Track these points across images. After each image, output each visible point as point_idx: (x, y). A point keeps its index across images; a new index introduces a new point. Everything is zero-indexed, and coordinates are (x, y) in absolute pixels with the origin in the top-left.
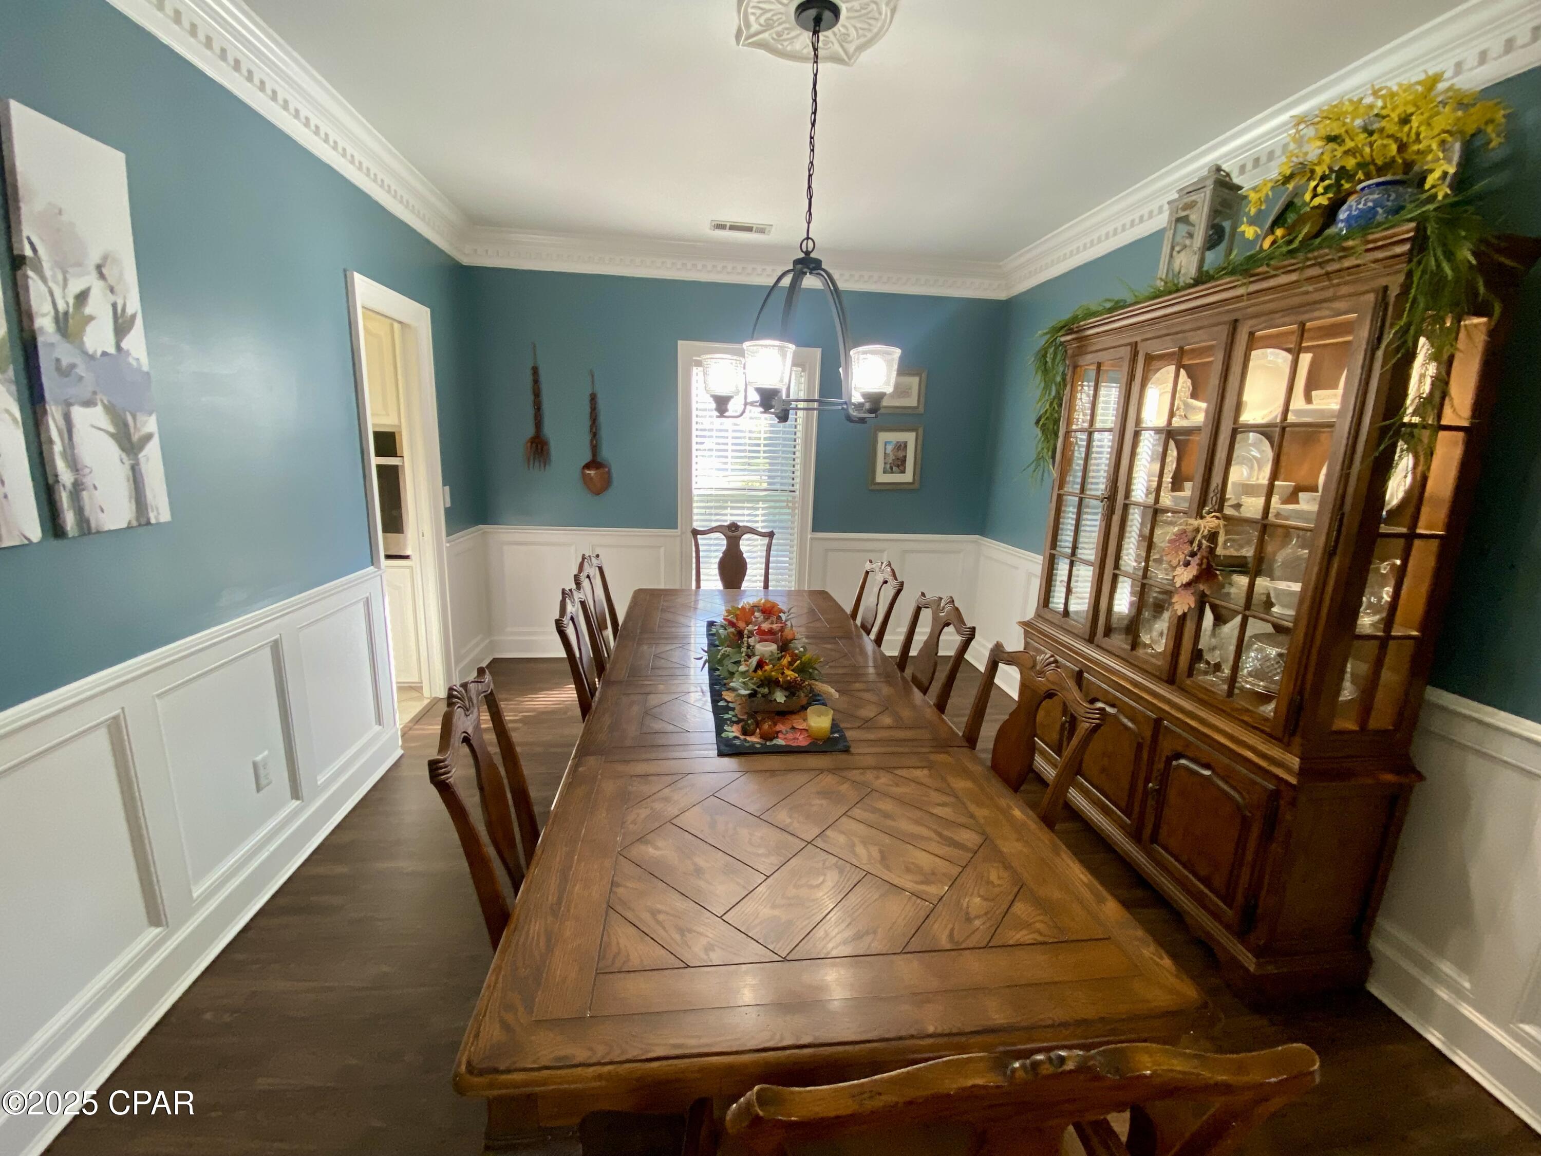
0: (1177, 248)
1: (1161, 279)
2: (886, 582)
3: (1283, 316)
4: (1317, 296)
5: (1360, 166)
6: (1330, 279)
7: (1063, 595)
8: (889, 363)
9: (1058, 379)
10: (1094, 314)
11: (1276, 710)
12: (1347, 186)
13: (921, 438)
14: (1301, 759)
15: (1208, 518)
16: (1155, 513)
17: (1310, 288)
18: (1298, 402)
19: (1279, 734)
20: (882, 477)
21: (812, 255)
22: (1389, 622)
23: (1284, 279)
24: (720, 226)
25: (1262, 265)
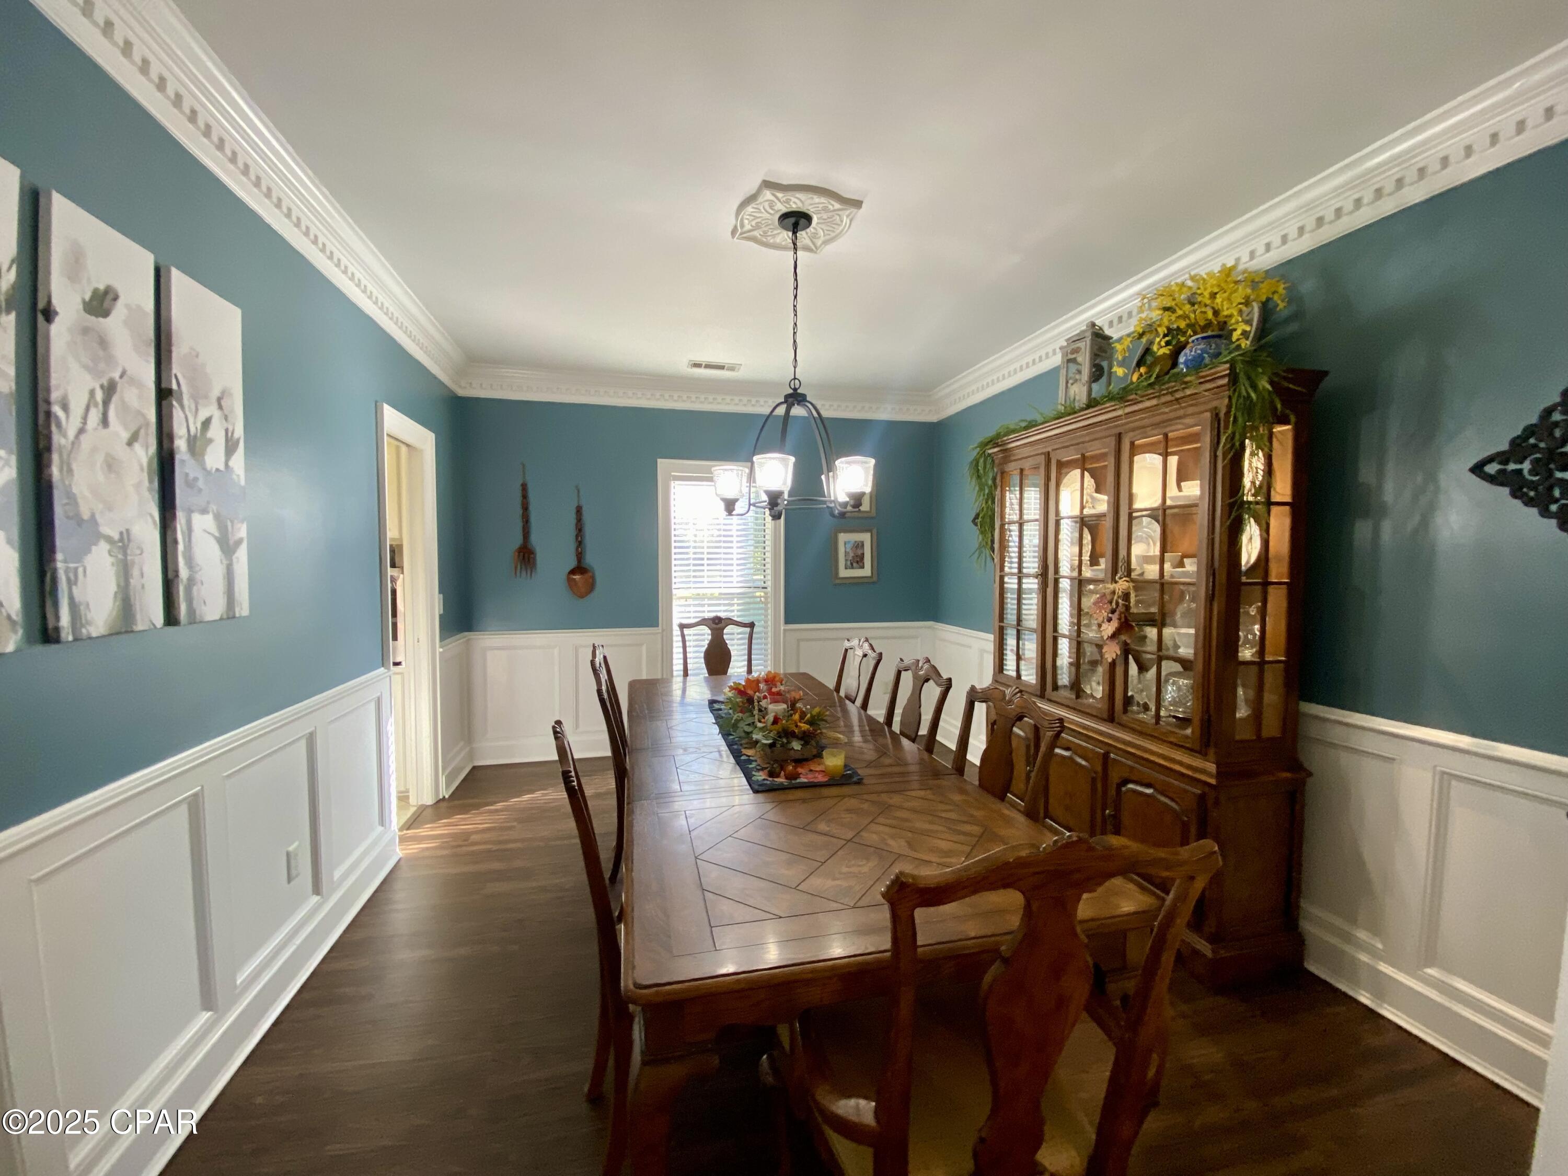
0: (1071, 381)
1: (1062, 405)
2: (865, 656)
3: (1152, 429)
4: (1172, 415)
5: (1188, 326)
6: (1179, 404)
7: (1015, 663)
8: (866, 470)
9: (990, 482)
10: (1014, 431)
11: (1193, 732)
12: (1183, 339)
13: (875, 537)
14: (1216, 764)
15: (1120, 582)
16: (1080, 584)
17: (1167, 410)
18: (1172, 491)
19: (1197, 748)
20: (844, 573)
21: (799, 391)
22: (1261, 652)
23: (1148, 404)
24: (697, 365)
25: (1132, 394)
